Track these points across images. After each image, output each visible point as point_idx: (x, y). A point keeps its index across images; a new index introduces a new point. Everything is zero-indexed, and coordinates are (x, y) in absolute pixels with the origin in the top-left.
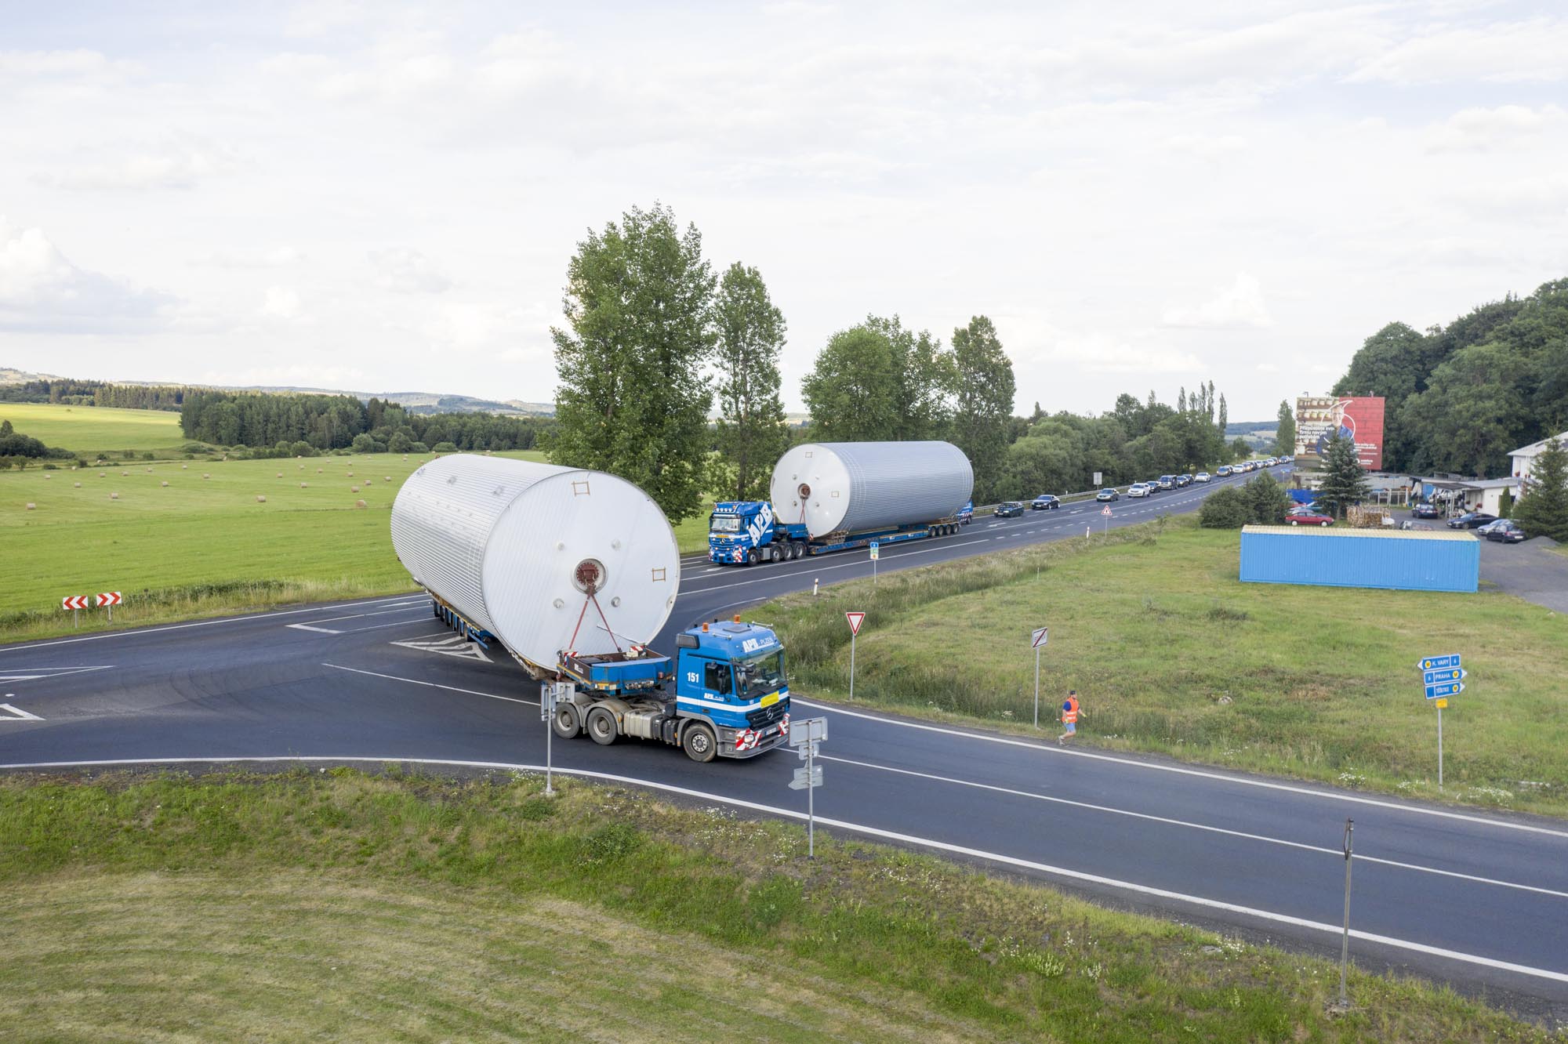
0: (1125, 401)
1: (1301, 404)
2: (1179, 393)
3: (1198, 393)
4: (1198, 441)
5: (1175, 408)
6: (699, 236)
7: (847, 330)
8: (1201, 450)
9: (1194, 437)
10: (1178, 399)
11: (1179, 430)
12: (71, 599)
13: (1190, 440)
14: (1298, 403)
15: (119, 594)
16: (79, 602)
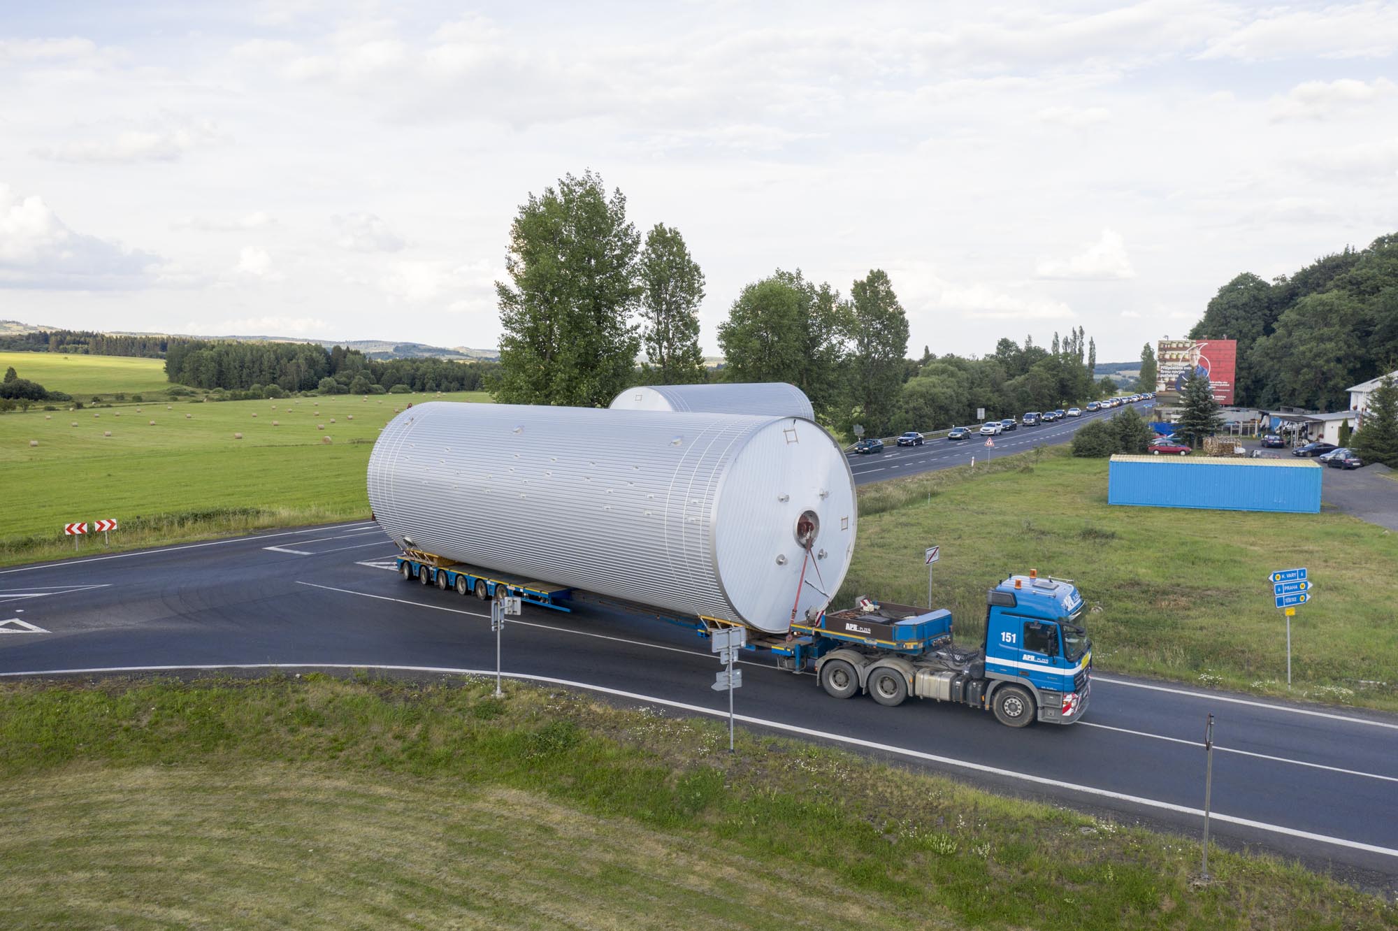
0: (1005, 345)
1: (1162, 346)
2: (1053, 338)
3: (1070, 337)
4: (1070, 380)
5: (1049, 351)
6: (624, 199)
7: (758, 283)
8: (1071, 389)
9: (1066, 376)
10: (1052, 343)
11: (1053, 370)
12: (72, 526)
13: (1063, 379)
14: (1160, 345)
15: (114, 521)
16: (79, 528)
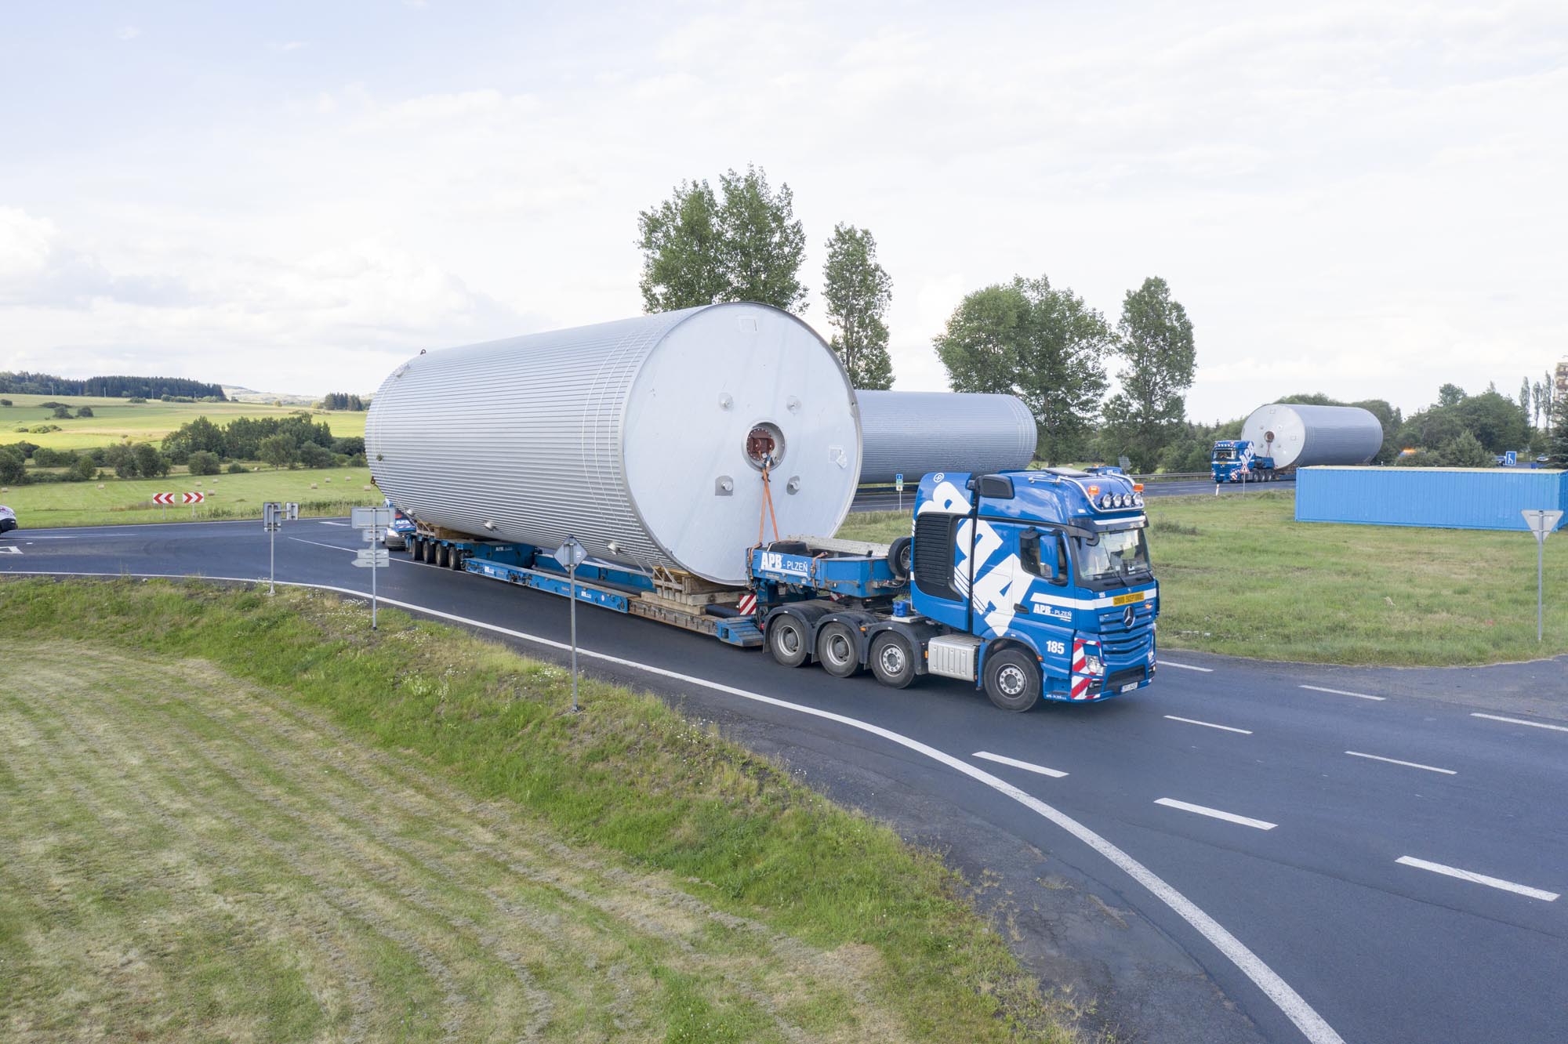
0: (1449, 392)
1: (1562, 370)
6: (791, 195)
7: (984, 289)
14: (1558, 369)
15: (202, 494)
16: (167, 498)
